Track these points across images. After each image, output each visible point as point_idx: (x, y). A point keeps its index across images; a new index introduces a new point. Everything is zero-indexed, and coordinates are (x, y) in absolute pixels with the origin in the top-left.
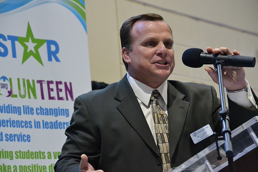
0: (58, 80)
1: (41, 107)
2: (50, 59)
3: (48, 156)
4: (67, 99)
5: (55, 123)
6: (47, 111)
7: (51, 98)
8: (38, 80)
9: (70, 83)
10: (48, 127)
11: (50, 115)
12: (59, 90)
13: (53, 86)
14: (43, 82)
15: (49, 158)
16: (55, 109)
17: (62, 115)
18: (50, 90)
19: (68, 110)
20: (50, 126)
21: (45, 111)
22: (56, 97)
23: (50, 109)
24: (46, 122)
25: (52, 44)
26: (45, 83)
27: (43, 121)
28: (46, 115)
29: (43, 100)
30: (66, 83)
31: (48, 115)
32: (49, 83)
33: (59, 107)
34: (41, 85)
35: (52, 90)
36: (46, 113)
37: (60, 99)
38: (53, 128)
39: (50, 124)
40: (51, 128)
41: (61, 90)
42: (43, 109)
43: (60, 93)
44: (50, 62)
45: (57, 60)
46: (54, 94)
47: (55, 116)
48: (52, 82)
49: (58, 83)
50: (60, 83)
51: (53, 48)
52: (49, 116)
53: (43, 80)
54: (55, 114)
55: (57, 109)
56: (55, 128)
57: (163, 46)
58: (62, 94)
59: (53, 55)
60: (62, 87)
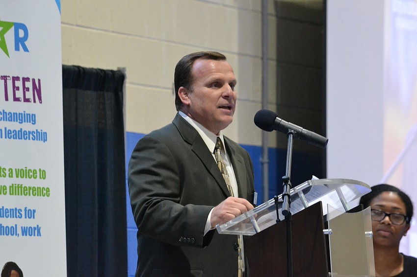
0: (26, 77)
1: (4, 111)
2: (17, 49)
3: (9, 174)
4: (35, 101)
5: (19, 131)
6: (11, 117)
7: (16, 99)
8: (3, 75)
9: (39, 80)
10: (11, 136)
11: (14, 121)
12: (26, 89)
13: (19, 84)
14: (8, 78)
15: (10, 177)
16: (19, 114)
17: (27, 122)
18: (15, 88)
19: (35, 115)
20: (13, 135)
21: (8, 116)
22: (22, 99)
23: (14, 113)
24: (9, 130)
25: (20, 28)
26: (10, 80)
27: (6, 128)
28: (9, 121)
29: (7, 102)
30: (34, 80)
31: (11, 121)
32: (15, 79)
33: (24, 112)
34: (6, 82)
35: (18, 89)
36: (9, 118)
37: (27, 100)
38: (16, 138)
39: (13, 132)
40: (14, 138)
41: (28, 89)
42: (6, 113)
43: (27, 93)
44: (17, 52)
45: (26, 50)
46: (20, 94)
47: (20, 123)
48: (18, 78)
49: (25, 80)
50: (28, 79)
51: (21, 34)
52: (13, 123)
53: (8, 75)
54: (20, 120)
55: (22, 114)
56: (19, 138)
57: (229, 87)
58: (29, 95)
59: (20, 43)
60: (29, 85)
